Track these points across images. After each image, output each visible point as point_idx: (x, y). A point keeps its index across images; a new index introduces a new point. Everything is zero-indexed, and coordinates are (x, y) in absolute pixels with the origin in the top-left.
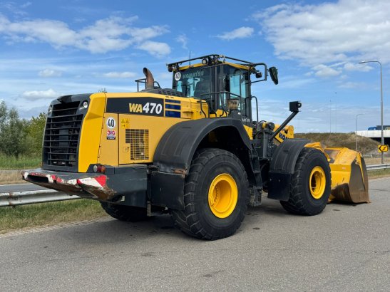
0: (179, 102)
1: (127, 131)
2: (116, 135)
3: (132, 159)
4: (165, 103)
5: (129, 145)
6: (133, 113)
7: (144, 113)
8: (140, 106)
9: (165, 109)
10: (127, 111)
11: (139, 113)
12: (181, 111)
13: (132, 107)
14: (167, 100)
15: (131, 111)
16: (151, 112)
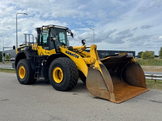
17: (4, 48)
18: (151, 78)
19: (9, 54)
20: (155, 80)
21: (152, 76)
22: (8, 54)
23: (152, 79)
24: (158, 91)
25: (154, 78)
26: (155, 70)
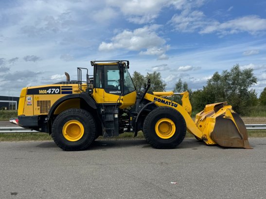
0: (71, 87)
1: (38, 101)
2: (32, 103)
3: (41, 113)
4: (61, 88)
5: (39, 107)
6: (41, 94)
7: (48, 93)
8: (46, 91)
9: (61, 91)
10: (38, 93)
11: (45, 94)
12: (73, 91)
13: (40, 92)
14: (62, 87)
15: (40, 93)
16: (52, 93)
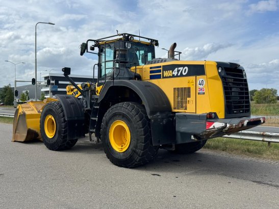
17: (16, 81)
18: (261, 139)
19: (27, 92)
20: (269, 142)
21: (263, 136)
22: (24, 92)
23: (263, 141)
24: (271, 163)
25: (266, 139)
26: (274, 123)
